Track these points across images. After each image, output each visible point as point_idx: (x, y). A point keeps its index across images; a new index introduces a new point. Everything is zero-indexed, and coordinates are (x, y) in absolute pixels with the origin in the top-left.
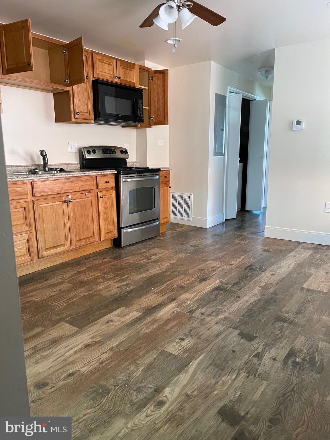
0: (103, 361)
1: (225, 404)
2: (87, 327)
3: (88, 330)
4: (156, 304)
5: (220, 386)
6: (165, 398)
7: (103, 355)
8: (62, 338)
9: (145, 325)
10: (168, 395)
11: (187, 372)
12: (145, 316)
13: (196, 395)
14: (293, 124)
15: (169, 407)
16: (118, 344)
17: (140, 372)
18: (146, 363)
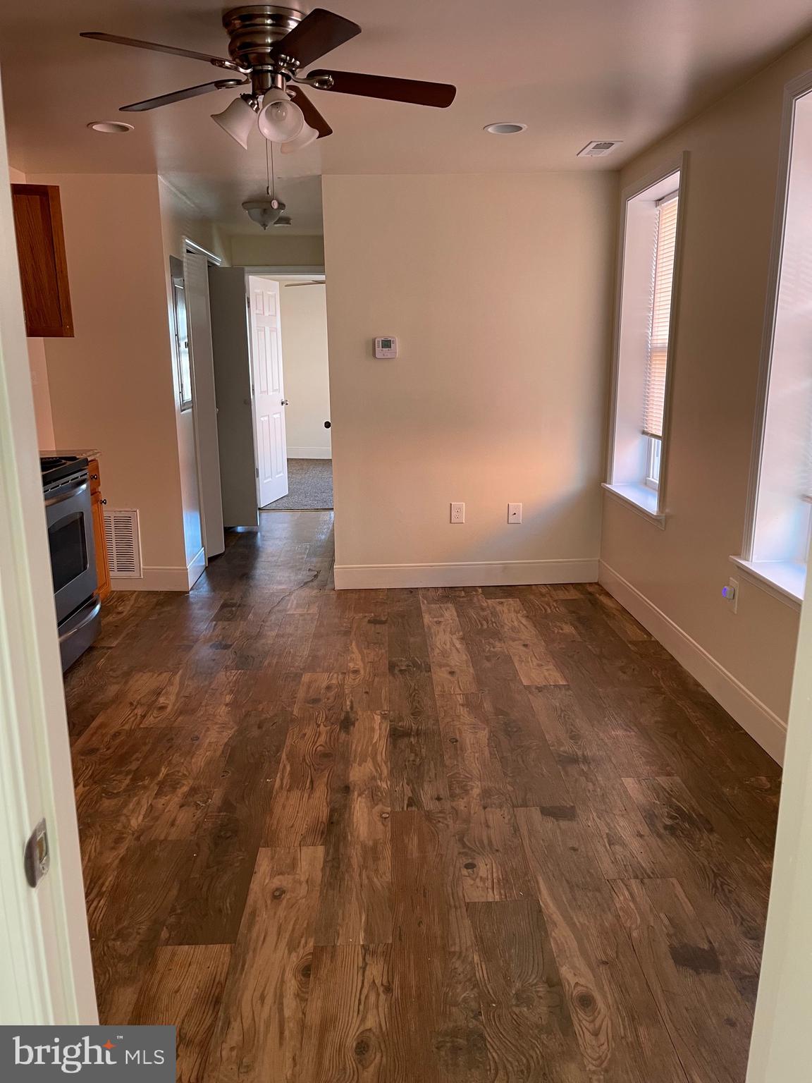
0: (385, 982)
1: (669, 946)
2: (243, 929)
3: (258, 937)
4: (325, 815)
5: (629, 920)
6: (579, 988)
7: (367, 973)
8: (222, 985)
9: (364, 867)
10: (577, 981)
11: (555, 924)
12: (337, 850)
13: (615, 955)
14: (376, 346)
15: (605, 997)
16: (365, 931)
17: (484, 967)
18: (469, 943)
